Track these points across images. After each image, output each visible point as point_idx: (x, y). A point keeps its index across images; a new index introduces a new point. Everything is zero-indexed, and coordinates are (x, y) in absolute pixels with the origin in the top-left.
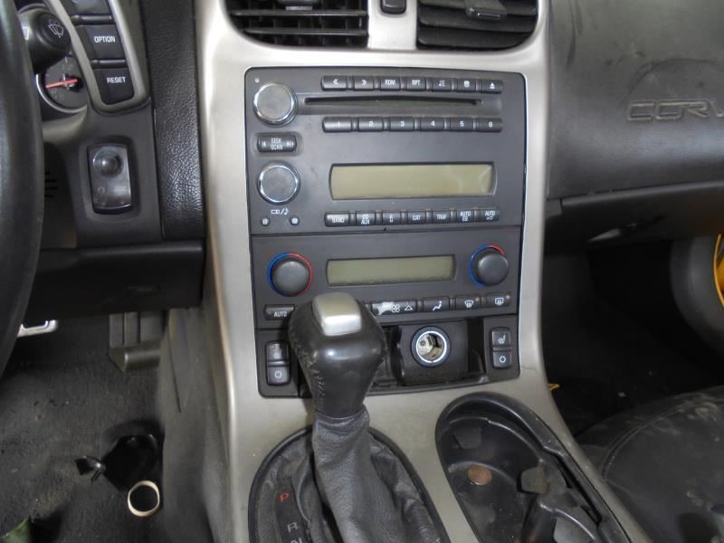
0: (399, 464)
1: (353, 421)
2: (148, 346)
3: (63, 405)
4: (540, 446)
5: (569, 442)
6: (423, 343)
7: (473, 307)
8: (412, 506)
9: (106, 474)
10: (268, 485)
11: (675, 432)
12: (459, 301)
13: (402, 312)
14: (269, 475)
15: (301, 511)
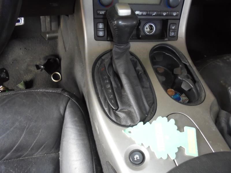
0: (138, 62)
1: (125, 46)
2: (54, 32)
3: (29, 50)
4: (181, 61)
5: (190, 61)
6: (147, 28)
7: (166, 15)
8: (141, 74)
9: (45, 69)
10: (98, 66)
11: (221, 64)
12: (161, 13)
13: (142, 15)
14: (98, 63)
15: (108, 73)
